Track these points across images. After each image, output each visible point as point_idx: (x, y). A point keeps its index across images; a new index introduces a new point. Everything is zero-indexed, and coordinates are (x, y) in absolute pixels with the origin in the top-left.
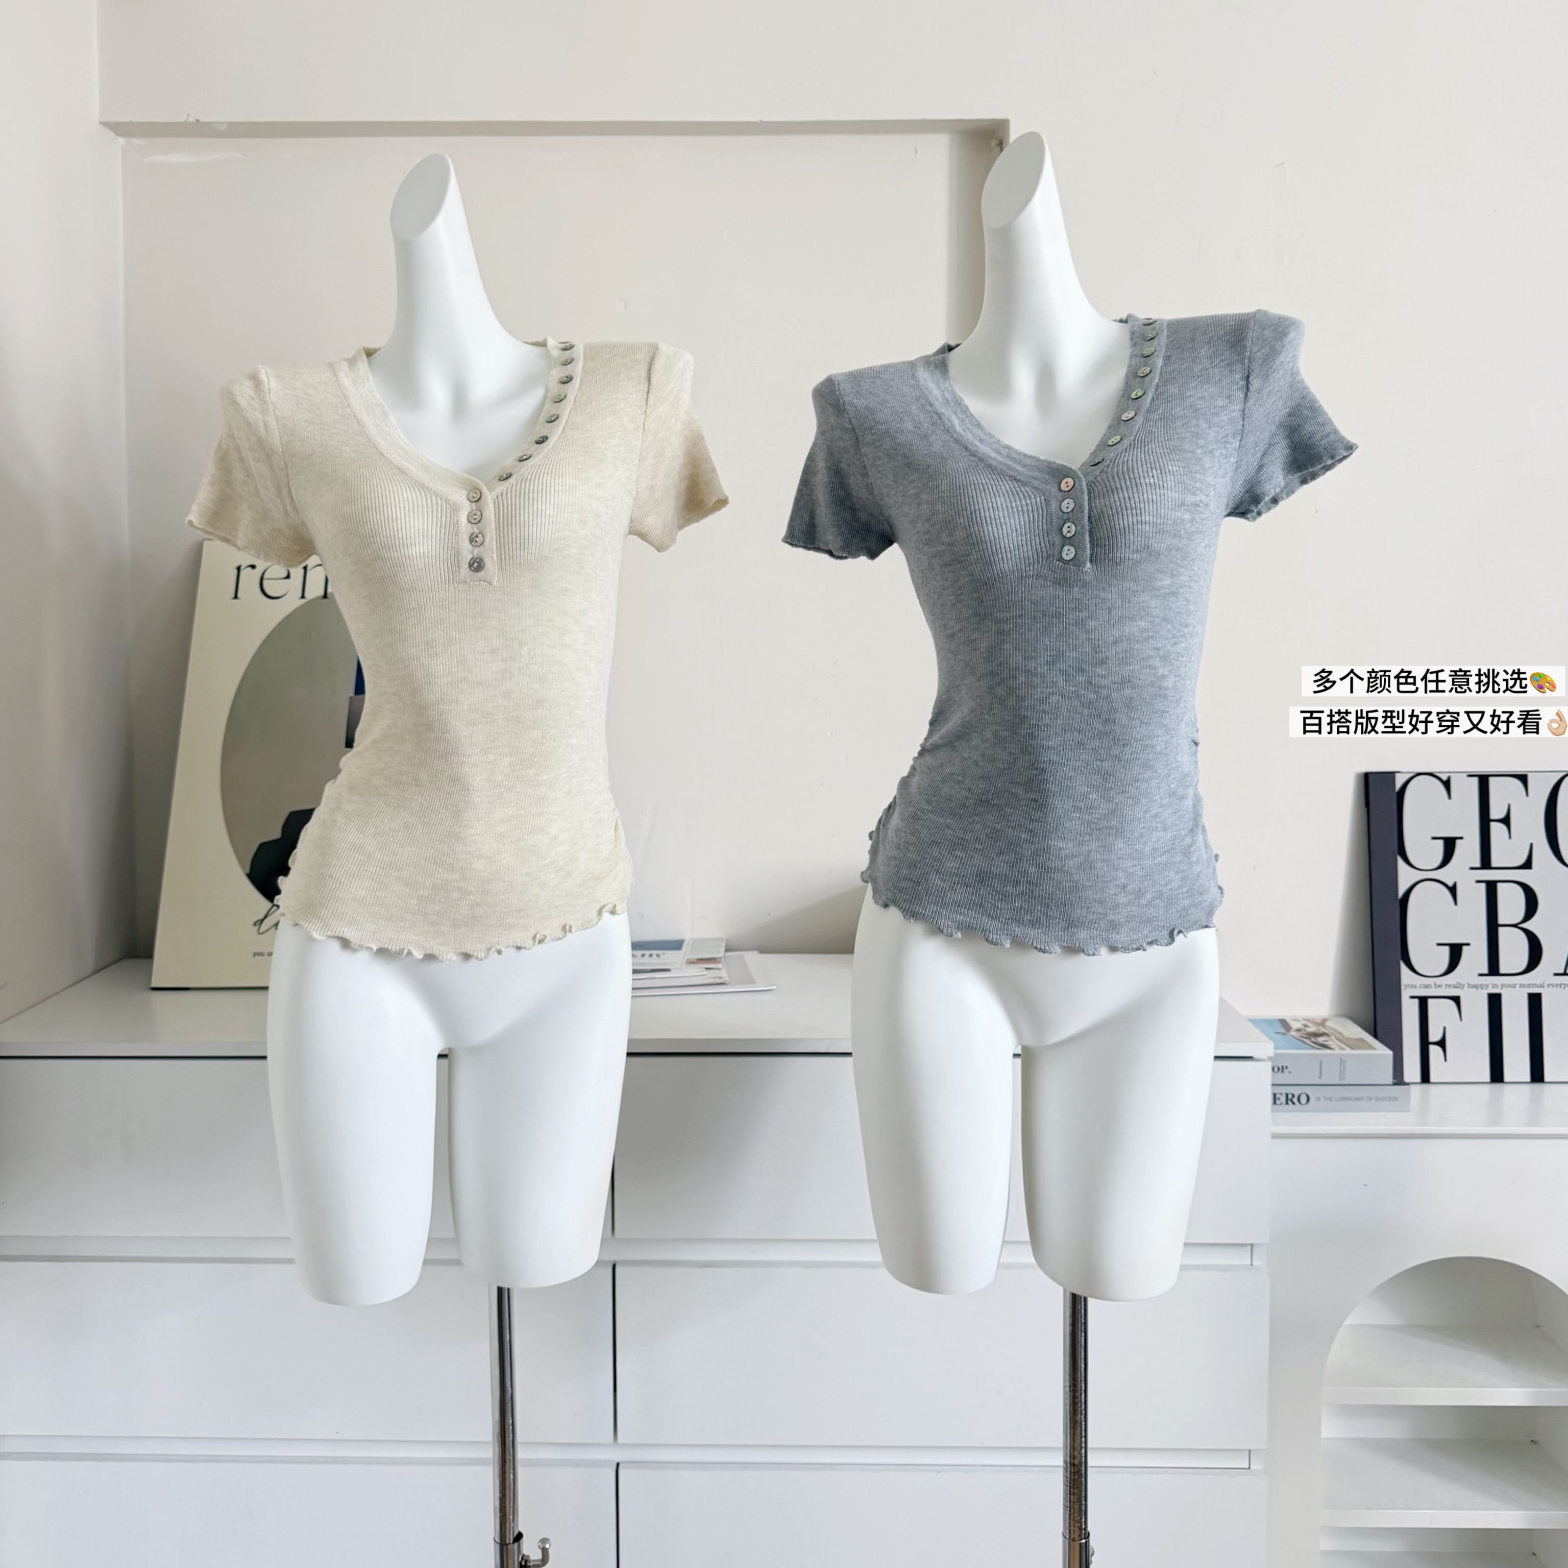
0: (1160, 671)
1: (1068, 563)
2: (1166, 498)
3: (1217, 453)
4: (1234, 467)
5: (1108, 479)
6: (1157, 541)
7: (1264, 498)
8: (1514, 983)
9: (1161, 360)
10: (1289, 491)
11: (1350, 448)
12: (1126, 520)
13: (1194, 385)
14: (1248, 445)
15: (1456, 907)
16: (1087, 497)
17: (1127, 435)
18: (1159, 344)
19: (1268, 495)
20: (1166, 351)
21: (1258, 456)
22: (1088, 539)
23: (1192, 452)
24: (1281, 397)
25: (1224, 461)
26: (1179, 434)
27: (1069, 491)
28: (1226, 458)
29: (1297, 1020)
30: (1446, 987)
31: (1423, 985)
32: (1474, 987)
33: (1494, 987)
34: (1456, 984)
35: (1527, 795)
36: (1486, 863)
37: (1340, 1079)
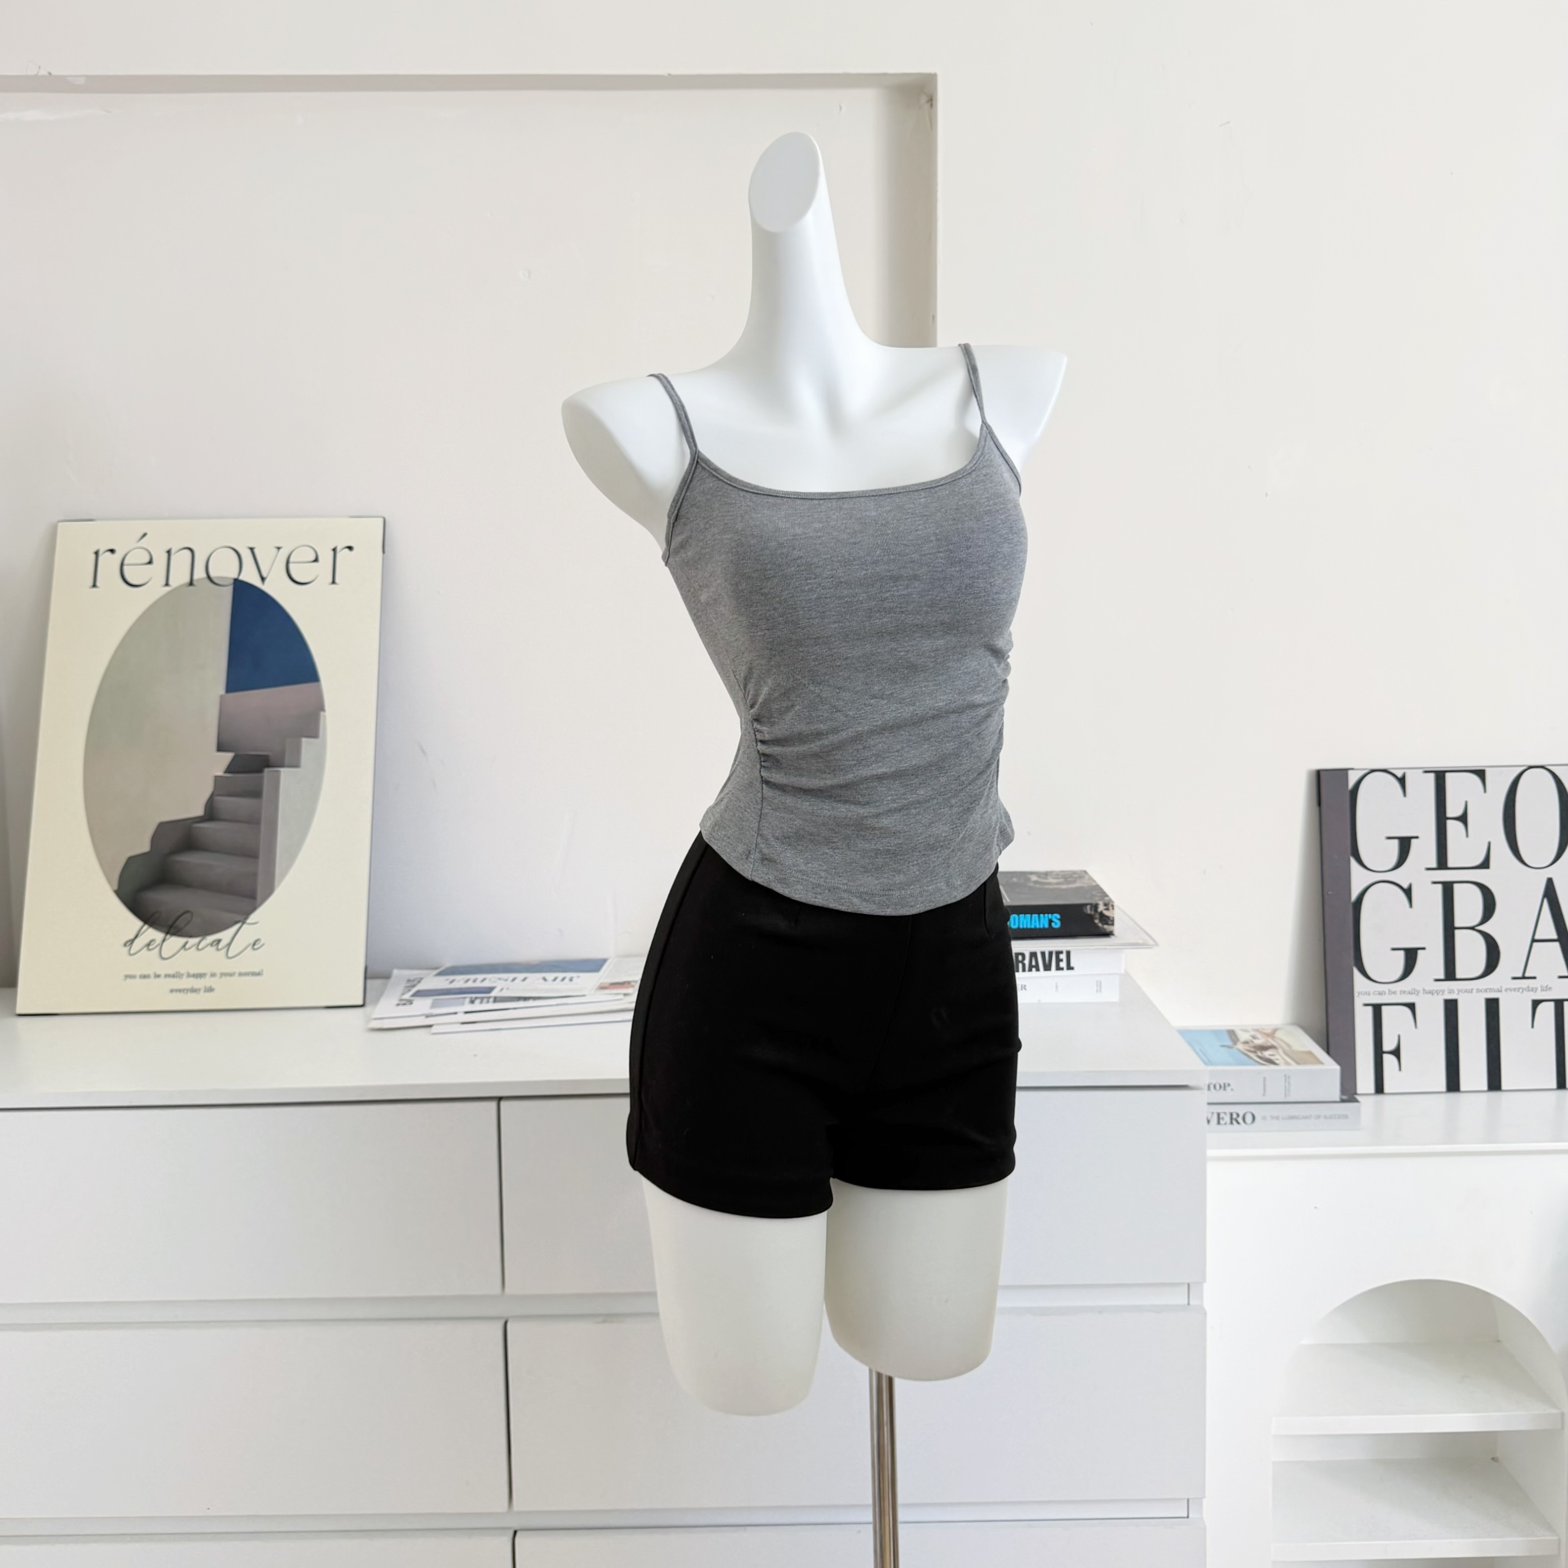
8: (1471, 988)
15: (1411, 910)
29: (1246, 1031)
30: (1400, 994)
31: (1377, 991)
32: (1430, 993)
33: (1451, 993)
34: (1411, 990)
35: (1485, 791)
36: (1442, 863)
37: (1285, 1097)
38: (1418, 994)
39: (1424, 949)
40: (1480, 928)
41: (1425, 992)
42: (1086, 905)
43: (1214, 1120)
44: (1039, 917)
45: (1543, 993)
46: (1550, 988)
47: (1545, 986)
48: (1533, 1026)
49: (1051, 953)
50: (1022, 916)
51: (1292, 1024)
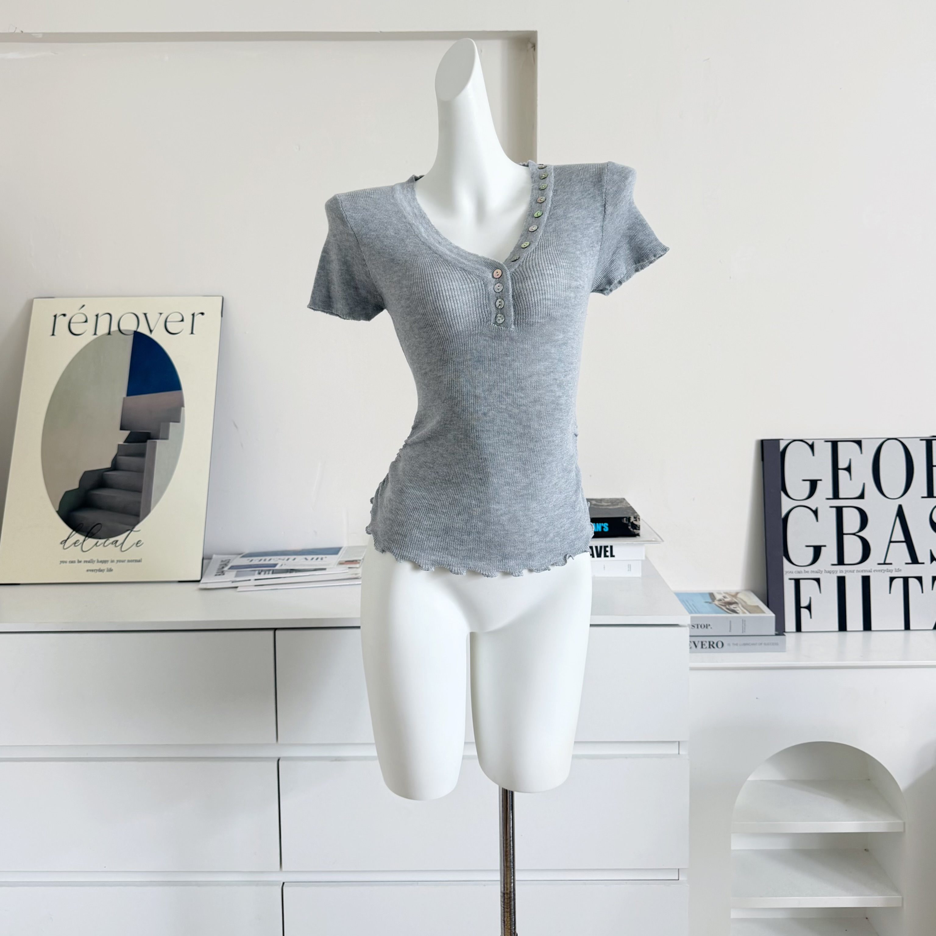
0: (558, 394)
1: (500, 325)
2: (560, 283)
3: (588, 254)
4: (597, 262)
5: (523, 270)
6: (555, 311)
7: (614, 282)
8: (853, 569)
9: (552, 192)
10: (628, 276)
11: (665, 250)
12: (536, 297)
13: (573, 209)
14: (605, 248)
15: (817, 523)
16: (511, 282)
17: (534, 241)
18: (550, 182)
19: (616, 279)
20: (554, 186)
21: (610, 254)
22: (512, 310)
23: (574, 253)
24: (624, 217)
25: (592, 259)
26: (565, 242)
27: (498, 278)
28: (593, 256)
29: (720, 593)
30: (811, 573)
31: (797, 571)
32: (828, 572)
33: (841, 572)
34: (817, 571)
35: (861, 453)
36: (836, 496)
37: (743, 632)
38: (821, 573)
39: (825, 546)
40: (859, 534)
41: (826, 572)
42: (623, 518)
43: (699, 646)
45: (897, 573)
46: (900, 570)
47: (897, 568)
48: (890, 593)
49: (601, 547)
51: (747, 590)
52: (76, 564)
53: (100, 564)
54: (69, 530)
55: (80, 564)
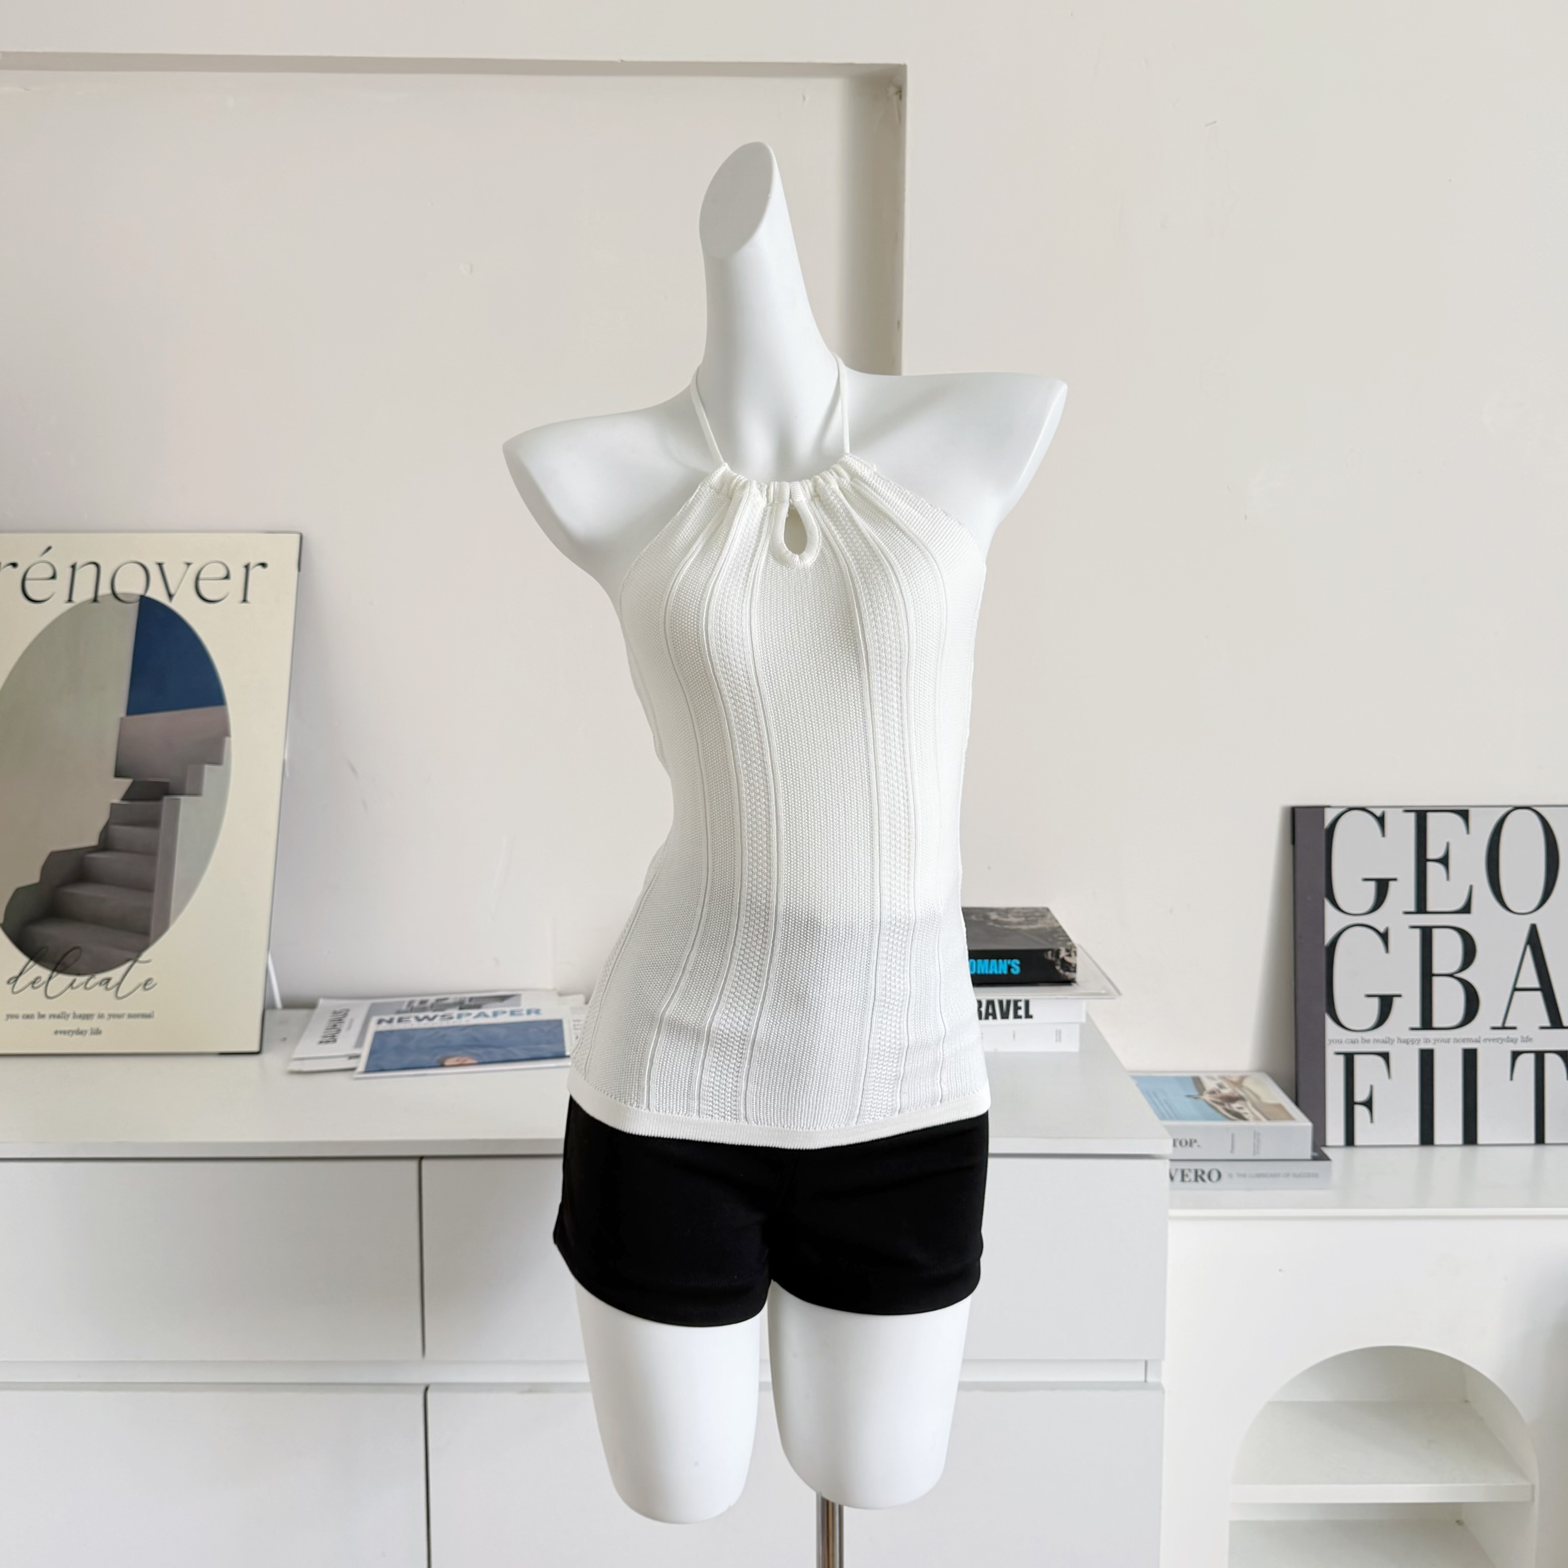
8: (1448, 1037)
15: (1386, 955)
29: (1212, 1078)
30: (1374, 1042)
31: (1350, 1040)
32: (1405, 1042)
33: (1427, 1042)
34: (1385, 1039)
35: (1468, 831)
36: (1421, 907)
37: (1254, 1154)
38: (1391, 1043)
39: (1399, 996)
40: (1461, 975)
41: (1400, 1041)
42: (1046, 951)
43: (1178, 1178)
44: (998, 963)
45: (1525, 1044)
46: (1531, 1040)
47: (1525, 1036)
48: (1511, 1079)
49: (1008, 1002)
50: (980, 961)
51: (1259, 1070)
52: (36, 1020)
53: (78, 1021)
54: (23, 959)
55: (41, 1020)
